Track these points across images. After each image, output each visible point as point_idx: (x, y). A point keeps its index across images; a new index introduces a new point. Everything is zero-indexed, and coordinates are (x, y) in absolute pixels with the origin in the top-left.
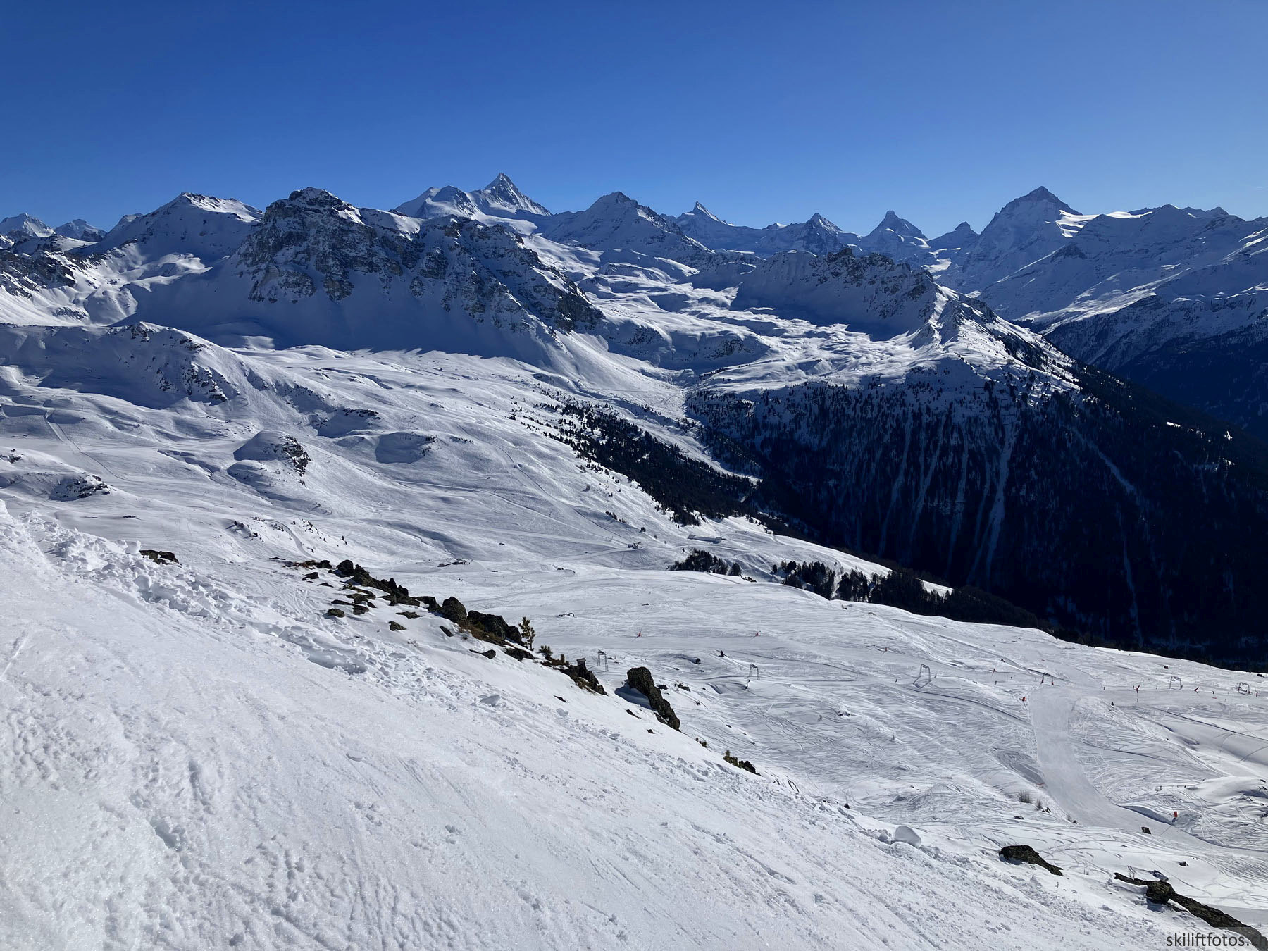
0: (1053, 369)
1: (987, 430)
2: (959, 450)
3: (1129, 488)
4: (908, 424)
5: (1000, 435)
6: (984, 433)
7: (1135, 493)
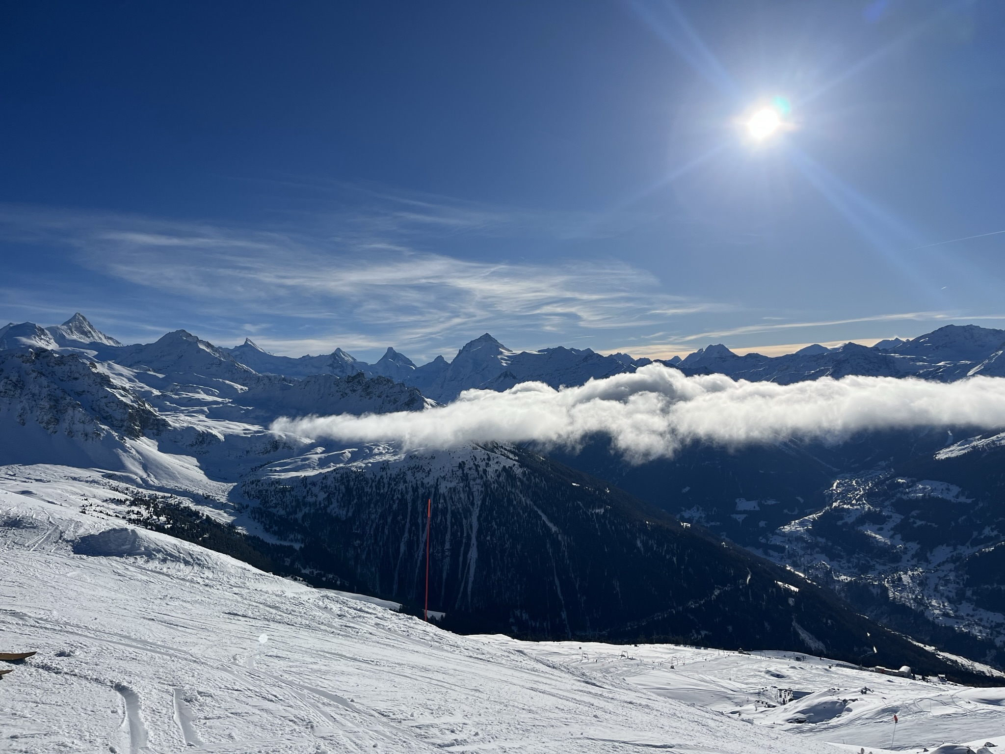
0: (502, 452)
1: (462, 496)
2: (444, 512)
3: (554, 529)
4: (409, 495)
5: (471, 498)
6: (461, 498)
7: (558, 532)
